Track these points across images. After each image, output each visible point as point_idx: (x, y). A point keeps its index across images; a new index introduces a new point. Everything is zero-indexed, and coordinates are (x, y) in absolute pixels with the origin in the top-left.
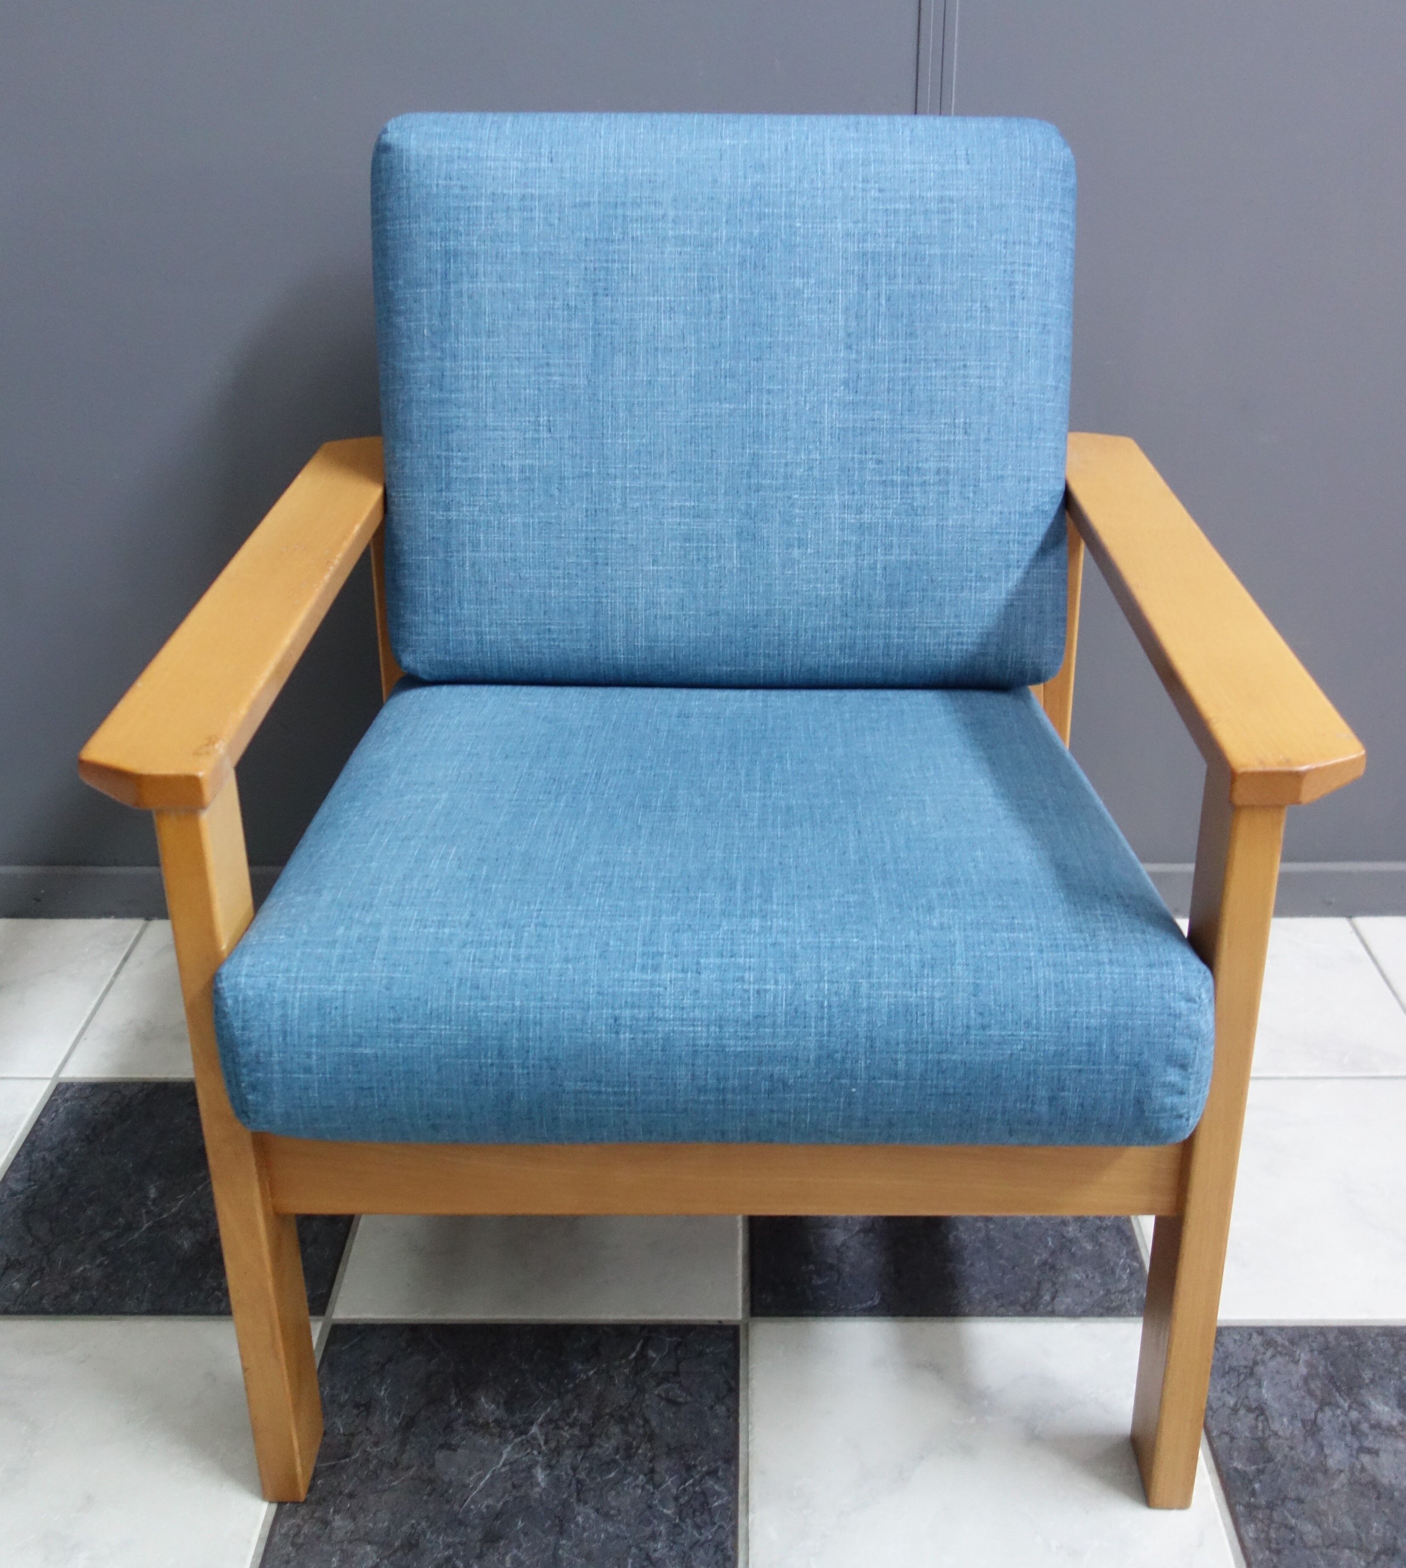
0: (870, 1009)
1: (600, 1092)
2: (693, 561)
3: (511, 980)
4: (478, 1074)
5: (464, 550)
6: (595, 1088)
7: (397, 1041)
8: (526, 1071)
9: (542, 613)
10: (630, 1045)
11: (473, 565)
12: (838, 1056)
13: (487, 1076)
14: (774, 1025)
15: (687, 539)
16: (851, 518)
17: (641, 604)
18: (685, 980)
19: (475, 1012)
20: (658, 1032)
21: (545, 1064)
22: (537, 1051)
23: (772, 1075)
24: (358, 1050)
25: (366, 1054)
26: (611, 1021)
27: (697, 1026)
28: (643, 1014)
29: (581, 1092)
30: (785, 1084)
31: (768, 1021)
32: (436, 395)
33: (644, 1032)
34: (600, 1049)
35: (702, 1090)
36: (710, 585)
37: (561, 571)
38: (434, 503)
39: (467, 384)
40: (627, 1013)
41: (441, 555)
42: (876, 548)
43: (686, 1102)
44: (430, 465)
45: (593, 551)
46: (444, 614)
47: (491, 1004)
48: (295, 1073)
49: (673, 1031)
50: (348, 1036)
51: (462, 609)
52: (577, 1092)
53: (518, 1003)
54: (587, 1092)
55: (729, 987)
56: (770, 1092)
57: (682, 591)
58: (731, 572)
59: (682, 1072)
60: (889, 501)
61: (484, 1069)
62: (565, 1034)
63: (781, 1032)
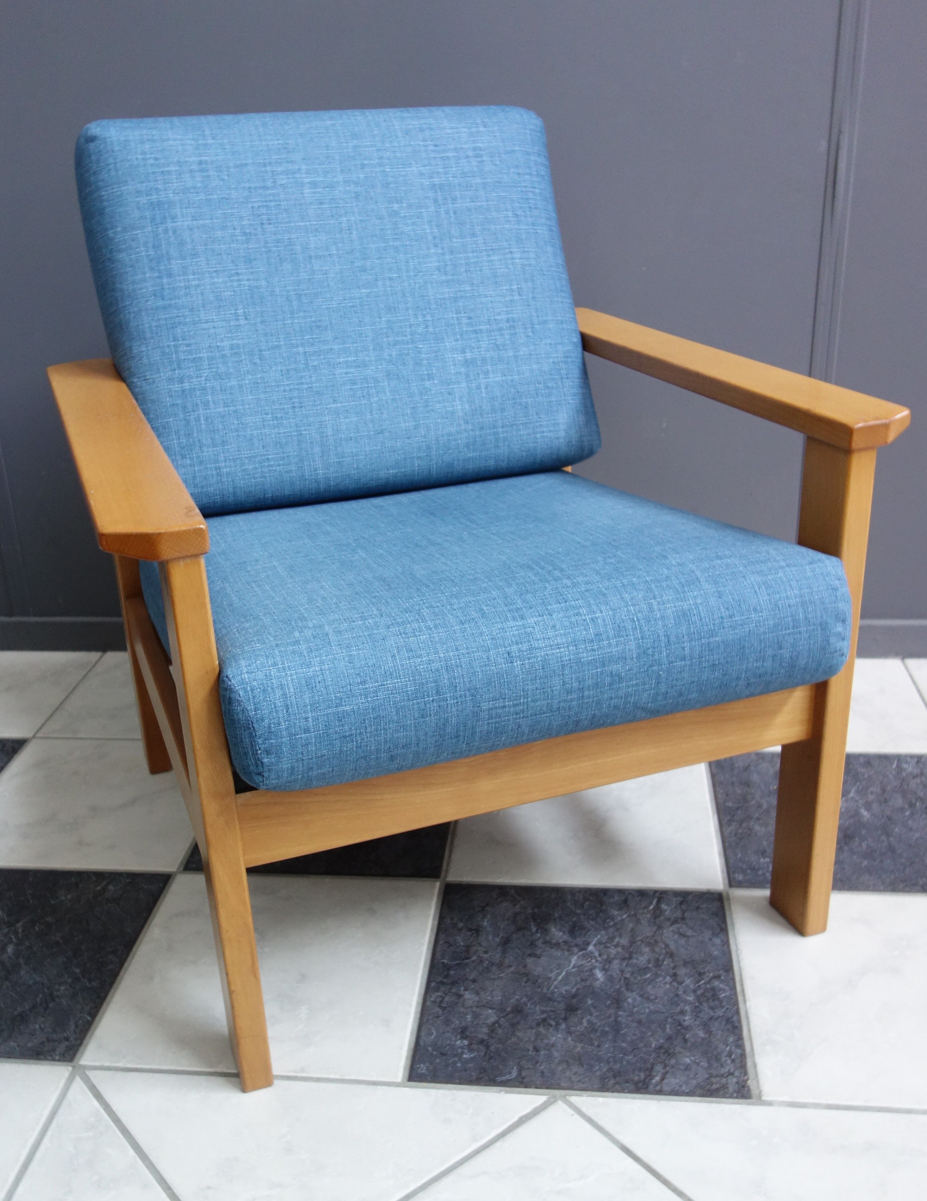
0: (663, 618)
1: (504, 707)
2: (360, 398)
3: (431, 641)
4: (424, 710)
5: (198, 410)
6: (501, 704)
7: (366, 697)
8: (455, 701)
9: (261, 447)
10: (522, 669)
11: (206, 419)
12: (650, 652)
13: (430, 711)
14: (608, 638)
15: (354, 383)
16: (460, 357)
17: (329, 431)
18: (544, 620)
19: (415, 667)
20: (537, 657)
21: (468, 693)
22: (462, 685)
23: (612, 672)
24: (341, 709)
25: (347, 710)
26: (506, 655)
27: (561, 648)
28: (525, 647)
29: (492, 709)
30: (621, 678)
31: (604, 637)
32: (160, 303)
33: (529, 659)
34: (503, 676)
35: (569, 692)
36: (374, 412)
37: (270, 416)
38: (170, 380)
39: (182, 293)
40: (514, 648)
41: (182, 416)
42: (478, 374)
43: (559, 702)
44: (163, 353)
45: (291, 399)
46: (190, 458)
47: (424, 659)
48: (298, 734)
49: (547, 655)
50: (332, 701)
51: (202, 452)
52: (490, 710)
53: (442, 655)
54: (496, 708)
55: (573, 619)
56: (611, 684)
57: (356, 419)
58: (387, 402)
59: (556, 682)
60: (481, 343)
61: (428, 705)
62: (478, 669)
63: (613, 642)
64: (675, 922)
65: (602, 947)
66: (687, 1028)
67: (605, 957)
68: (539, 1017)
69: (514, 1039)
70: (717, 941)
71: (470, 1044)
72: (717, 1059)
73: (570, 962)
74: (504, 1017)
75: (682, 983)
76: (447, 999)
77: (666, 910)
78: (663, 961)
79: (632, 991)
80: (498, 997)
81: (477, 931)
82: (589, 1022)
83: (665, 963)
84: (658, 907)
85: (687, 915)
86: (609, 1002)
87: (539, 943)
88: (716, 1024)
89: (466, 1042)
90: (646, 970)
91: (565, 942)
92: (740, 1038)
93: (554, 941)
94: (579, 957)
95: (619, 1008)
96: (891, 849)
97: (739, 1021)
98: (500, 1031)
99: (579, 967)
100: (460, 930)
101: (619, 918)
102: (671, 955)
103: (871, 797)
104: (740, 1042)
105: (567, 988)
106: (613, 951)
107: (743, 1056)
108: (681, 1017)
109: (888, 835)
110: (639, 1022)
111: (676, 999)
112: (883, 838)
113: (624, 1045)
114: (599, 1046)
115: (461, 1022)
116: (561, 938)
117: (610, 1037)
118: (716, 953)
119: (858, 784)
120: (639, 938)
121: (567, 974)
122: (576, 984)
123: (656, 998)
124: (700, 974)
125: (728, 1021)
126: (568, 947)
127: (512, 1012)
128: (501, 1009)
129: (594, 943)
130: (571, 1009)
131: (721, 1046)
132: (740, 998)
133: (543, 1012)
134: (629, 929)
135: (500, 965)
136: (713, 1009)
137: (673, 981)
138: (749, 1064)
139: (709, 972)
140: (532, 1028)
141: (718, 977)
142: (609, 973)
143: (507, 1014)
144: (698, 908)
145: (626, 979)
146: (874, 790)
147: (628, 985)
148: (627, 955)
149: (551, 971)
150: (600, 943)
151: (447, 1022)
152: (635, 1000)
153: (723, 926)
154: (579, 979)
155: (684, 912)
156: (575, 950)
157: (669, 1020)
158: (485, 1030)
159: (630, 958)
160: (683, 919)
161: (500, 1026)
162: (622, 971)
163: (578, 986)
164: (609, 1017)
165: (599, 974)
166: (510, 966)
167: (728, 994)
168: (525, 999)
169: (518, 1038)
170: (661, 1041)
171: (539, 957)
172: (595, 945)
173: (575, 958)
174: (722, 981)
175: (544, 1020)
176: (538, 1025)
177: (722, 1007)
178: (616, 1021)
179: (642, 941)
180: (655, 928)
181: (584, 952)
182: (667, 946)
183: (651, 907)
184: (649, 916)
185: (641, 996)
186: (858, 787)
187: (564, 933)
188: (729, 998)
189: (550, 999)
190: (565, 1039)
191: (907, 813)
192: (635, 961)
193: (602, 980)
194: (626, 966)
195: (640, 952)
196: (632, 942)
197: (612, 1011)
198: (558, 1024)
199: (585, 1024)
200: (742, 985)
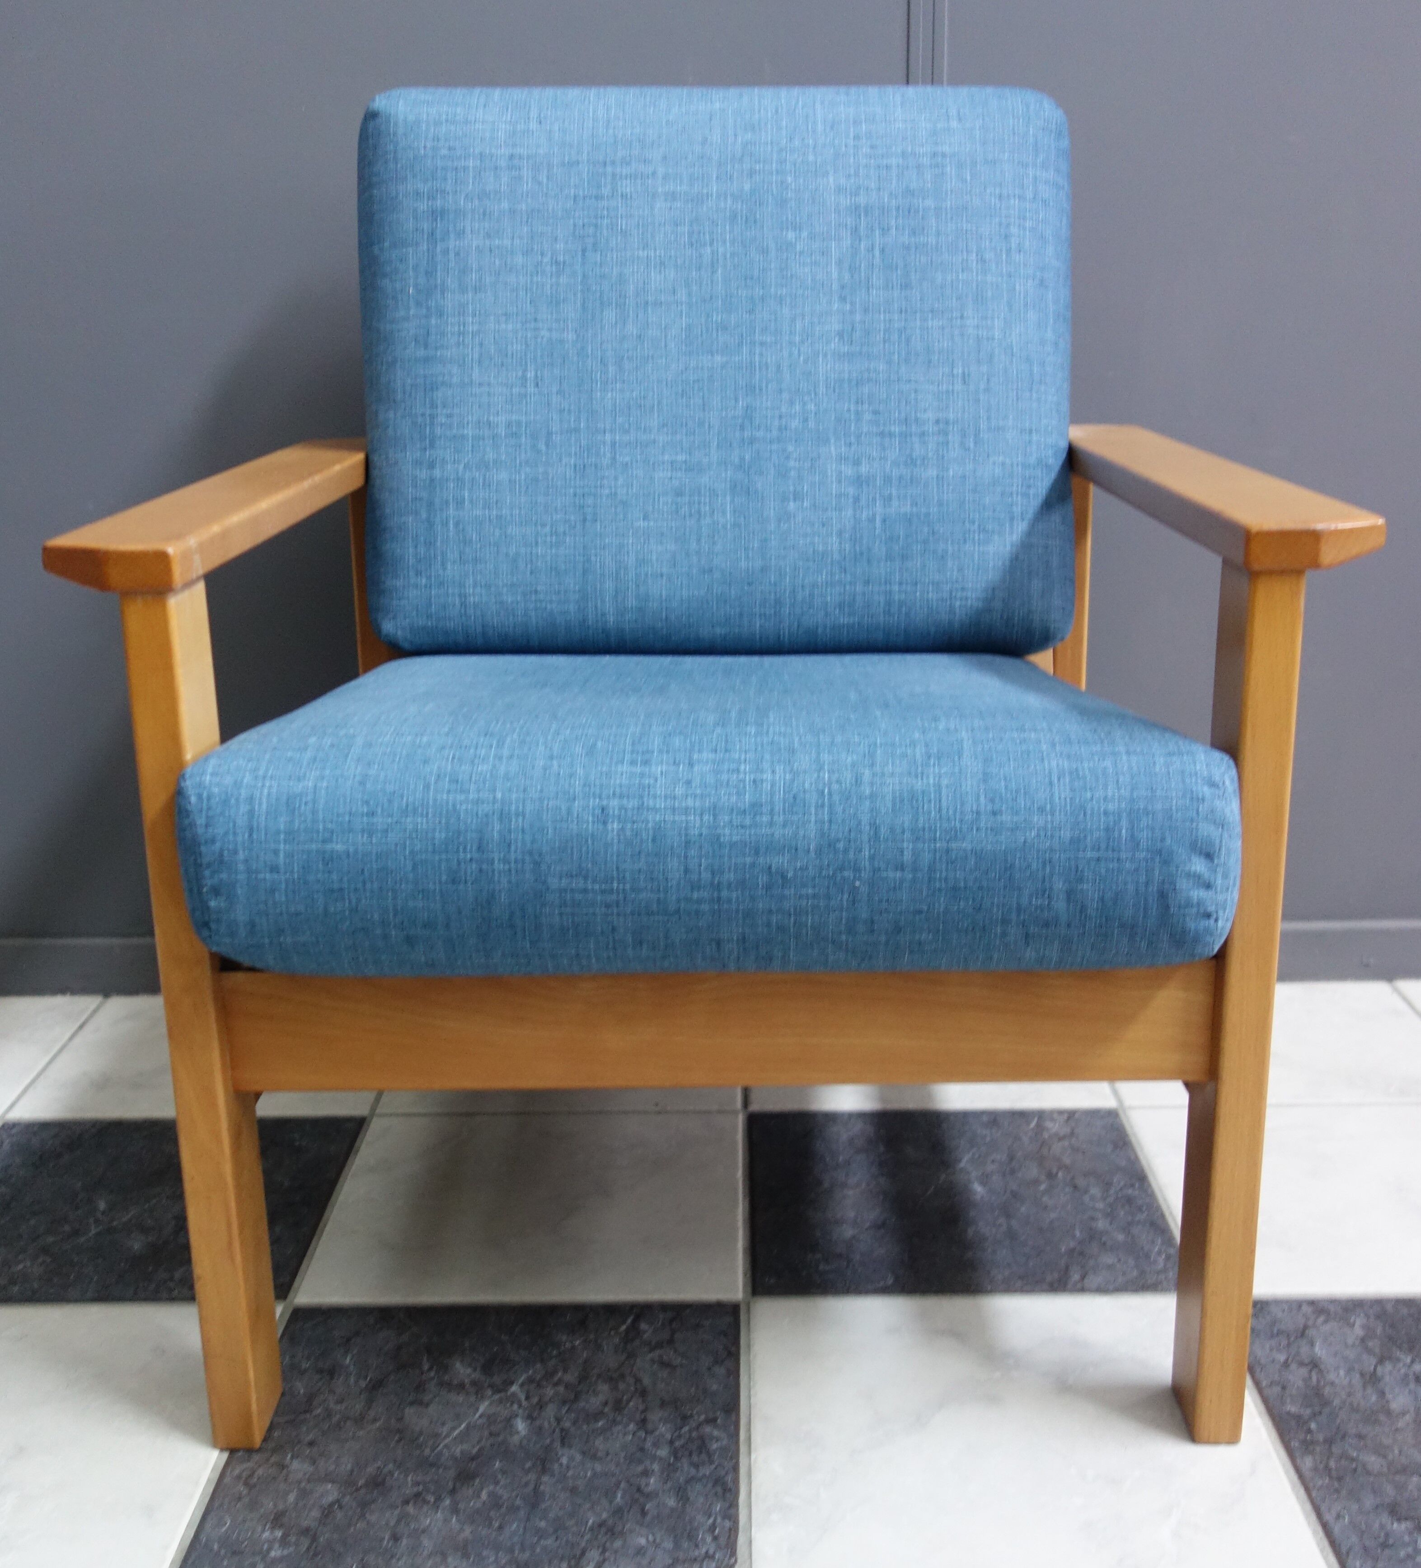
64: (659, 1345)
65: (533, 1386)
66: (649, 1496)
67: (535, 1400)
68: (409, 1491)
69: (360, 1525)
70: (720, 1371)
71: (285, 1536)
72: (691, 1536)
73: (477, 1409)
74: (351, 1494)
75: (652, 1432)
76: (260, 1472)
77: (645, 1332)
78: (629, 1401)
79: (570, 1447)
80: (347, 1464)
81: (331, 1373)
82: (491, 1494)
83: (631, 1404)
84: (634, 1326)
85: (678, 1336)
86: (528, 1465)
87: (432, 1386)
88: (698, 1487)
89: (279, 1534)
90: (598, 1415)
91: (474, 1383)
92: (733, 1504)
93: (455, 1382)
94: (490, 1404)
95: (544, 1470)
96: (1012, 1235)
97: (736, 1481)
98: (339, 1515)
99: (489, 1417)
100: (303, 1373)
101: (568, 1345)
102: (643, 1393)
103: (990, 1167)
104: (732, 1511)
105: (465, 1447)
106: (549, 1392)
107: (733, 1531)
108: (643, 1482)
109: (1008, 1216)
110: (574, 1491)
111: (639, 1454)
112: (1002, 1220)
113: (543, 1524)
114: (500, 1527)
115: (275, 1505)
116: (469, 1375)
117: (522, 1513)
118: (715, 1387)
119: (974, 1150)
120: (596, 1371)
121: (468, 1427)
122: (479, 1442)
123: (608, 1454)
124: (685, 1418)
125: (718, 1481)
126: (478, 1388)
127: (366, 1485)
128: (348, 1483)
129: (520, 1381)
130: (465, 1477)
131: (700, 1518)
132: (743, 1449)
133: (418, 1484)
134: (580, 1361)
135: (360, 1420)
136: (697, 1466)
137: (639, 1429)
138: (741, 1539)
139: (699, 1414)
140: (393, 1507)
141: (712, 1421)
142: (538, 1423)
143: (357, 1490)
144: (698, 1326)
145: (562, 1430)
146: (999, 1157)
147: (565, 1439)
148: (572, 1397)
149: (443, 1424)
150: (530, 1380)
151: (253, 1505)
152: (571, 1459)
153: (733, 1349)
154: (486, 1433)
155: (673, 1332)
156: (489, 1392)
157: (623, 1485)
158: (315, 1513)
159: (577, 1398)
160: (671, 1341)
161: (340, 1507)
162: (558, 1420)
163: (483, 1443)
164: (527, 1484)
165: (521, 1426)
166: (375, 1420)
167: (725, 1442)
168: (391, 1466)
169: (368, 1523)
170: (604, 1515)
171: (427, 1405)
172: (522, 1385)
173: (487, 1403)
174: (716, 1427)
175: (417, 1495)
176: (407, 1502)
177: (711, 1462)
178: (536, 1489)
179: (599, 1376)
180: (623, 1357)
181: (502, 1394)
182: (638, 1380)
183: (624, 1327)
184: (617, 1340)
185: (584, 1453)
186: (974, 1154)
187: (475, 1370)
188: (724, 1450)
189: (432, 1465)
190: (446, 1521)
191: (1043, 1187)
192: (582, 1404)
193: (523, 1433)
194: (567, 1412)
195: (594, 1391)
196: (583, 1378)
197: (532, 1476)
198: (439, 1499)
199: (484, 1495)
200: (749, 1430)
